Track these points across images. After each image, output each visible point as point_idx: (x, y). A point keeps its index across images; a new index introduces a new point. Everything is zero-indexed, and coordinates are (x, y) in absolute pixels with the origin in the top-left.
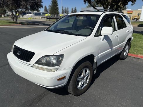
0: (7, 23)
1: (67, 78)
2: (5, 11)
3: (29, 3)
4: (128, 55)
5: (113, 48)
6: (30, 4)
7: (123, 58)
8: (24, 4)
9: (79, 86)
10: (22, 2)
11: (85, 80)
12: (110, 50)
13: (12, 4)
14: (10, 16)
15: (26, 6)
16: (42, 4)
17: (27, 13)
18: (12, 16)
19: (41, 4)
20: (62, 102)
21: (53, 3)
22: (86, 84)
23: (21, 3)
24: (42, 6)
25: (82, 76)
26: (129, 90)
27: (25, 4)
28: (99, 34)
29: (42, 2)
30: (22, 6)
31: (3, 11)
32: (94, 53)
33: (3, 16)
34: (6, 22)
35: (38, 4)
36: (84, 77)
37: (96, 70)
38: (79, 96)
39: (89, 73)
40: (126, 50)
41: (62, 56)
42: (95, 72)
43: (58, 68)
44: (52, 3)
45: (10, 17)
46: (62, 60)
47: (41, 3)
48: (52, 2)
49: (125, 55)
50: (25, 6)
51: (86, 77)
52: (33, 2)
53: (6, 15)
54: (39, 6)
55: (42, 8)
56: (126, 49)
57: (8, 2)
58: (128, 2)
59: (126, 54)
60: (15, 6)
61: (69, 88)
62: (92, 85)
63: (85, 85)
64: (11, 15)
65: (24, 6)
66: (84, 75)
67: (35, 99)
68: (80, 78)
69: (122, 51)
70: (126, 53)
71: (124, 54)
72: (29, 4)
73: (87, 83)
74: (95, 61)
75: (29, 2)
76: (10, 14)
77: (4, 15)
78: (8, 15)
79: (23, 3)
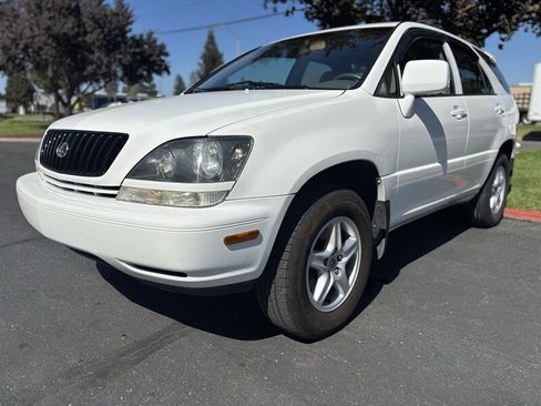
0: (35, 127)
1: (265, 242)
2: (31, 92)
3: (119, 56)
4: (505, 215)
5: (449, 161)
6: (124, 62)
7: (487, 222)
8: (99, 58)
9: (316, 296)
10: (93, 53)
11: (340, 274)
12: (437, 164)
13: (55, 57)
14: (47, 111)
15: (107, 67)
16: (167, 59)
17: (112, 101)
18: (55, 112)
19: (163, 61)
20: (243, 365)
21: (205, 62)
22: (345, 293)
23: (91, 57)
24: (167, 69)
25: (330, 248)
26: (531, 320)
27: (105, 60)
28: (393, 90)
29: (167, 55)
30: (94, 66)
31: (23, 93)
32: (376, 155)
33: (21, 110)
34: (31, 127)
35: (152, 59)
36: (336, 256)
37: (384, 241)
38: (316, 344)
39: (356, 243)
40: (496, 189)
41: (244, 142)
42: (381, 249)
43: (228, 192)
44: (201, 61)
45: (49, 113)
46: (244, 160)
47: (163, 57)
48: (202, 58)
49: (494, 208)
50: (103, 67)
51: (345, 260)
52: (134, 53)
53: (32, 108)
54: (156, 68)
55: (165, 74)
56: (496, 182)
57: (42, 53)
58: (488, 35)
59: (498, 208)
60: (69, 65)
61: (272, 296)
62: (370, 306)
63: (341, 297)
64: (51, 108)
65: (99, 67)
66: (336, 249)
67: (123, 355)
68: (320, 258)
69: (481, 190)
70: (499, 201)
71: (491, 206)
72: (120, 60)
73: (348, 287)
74: (381, 197)
75: (120, 53)
76: (49, 105)
77: (26, 107)
78: (41, 108)
79: (97, 54)
